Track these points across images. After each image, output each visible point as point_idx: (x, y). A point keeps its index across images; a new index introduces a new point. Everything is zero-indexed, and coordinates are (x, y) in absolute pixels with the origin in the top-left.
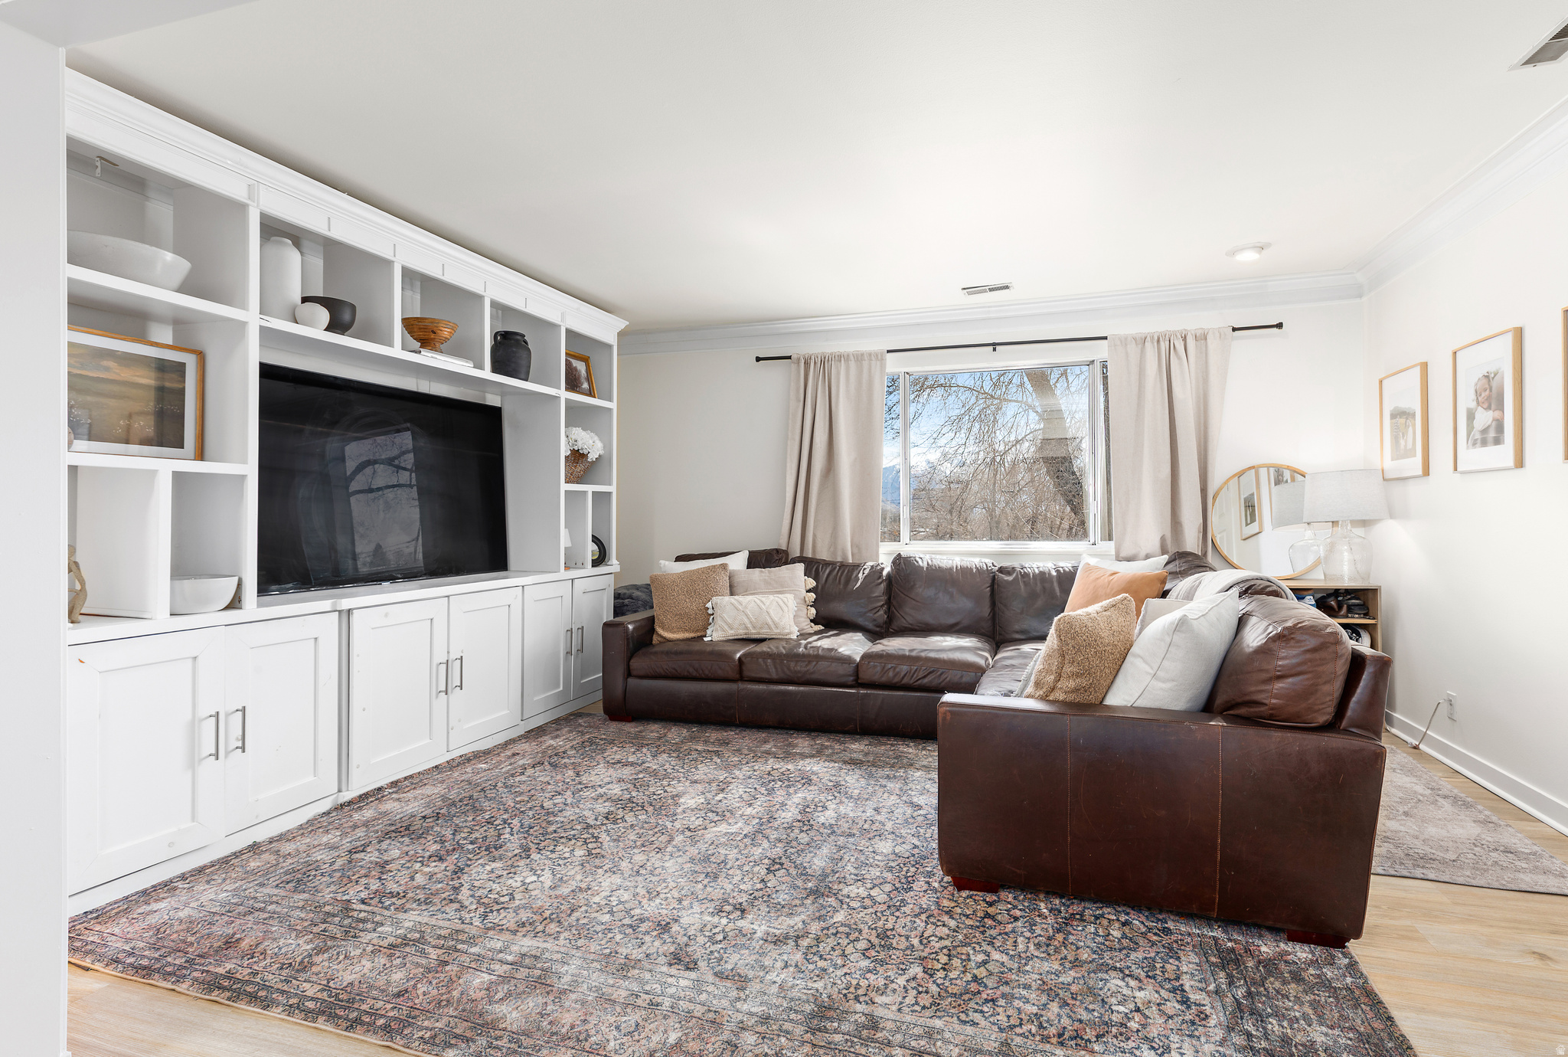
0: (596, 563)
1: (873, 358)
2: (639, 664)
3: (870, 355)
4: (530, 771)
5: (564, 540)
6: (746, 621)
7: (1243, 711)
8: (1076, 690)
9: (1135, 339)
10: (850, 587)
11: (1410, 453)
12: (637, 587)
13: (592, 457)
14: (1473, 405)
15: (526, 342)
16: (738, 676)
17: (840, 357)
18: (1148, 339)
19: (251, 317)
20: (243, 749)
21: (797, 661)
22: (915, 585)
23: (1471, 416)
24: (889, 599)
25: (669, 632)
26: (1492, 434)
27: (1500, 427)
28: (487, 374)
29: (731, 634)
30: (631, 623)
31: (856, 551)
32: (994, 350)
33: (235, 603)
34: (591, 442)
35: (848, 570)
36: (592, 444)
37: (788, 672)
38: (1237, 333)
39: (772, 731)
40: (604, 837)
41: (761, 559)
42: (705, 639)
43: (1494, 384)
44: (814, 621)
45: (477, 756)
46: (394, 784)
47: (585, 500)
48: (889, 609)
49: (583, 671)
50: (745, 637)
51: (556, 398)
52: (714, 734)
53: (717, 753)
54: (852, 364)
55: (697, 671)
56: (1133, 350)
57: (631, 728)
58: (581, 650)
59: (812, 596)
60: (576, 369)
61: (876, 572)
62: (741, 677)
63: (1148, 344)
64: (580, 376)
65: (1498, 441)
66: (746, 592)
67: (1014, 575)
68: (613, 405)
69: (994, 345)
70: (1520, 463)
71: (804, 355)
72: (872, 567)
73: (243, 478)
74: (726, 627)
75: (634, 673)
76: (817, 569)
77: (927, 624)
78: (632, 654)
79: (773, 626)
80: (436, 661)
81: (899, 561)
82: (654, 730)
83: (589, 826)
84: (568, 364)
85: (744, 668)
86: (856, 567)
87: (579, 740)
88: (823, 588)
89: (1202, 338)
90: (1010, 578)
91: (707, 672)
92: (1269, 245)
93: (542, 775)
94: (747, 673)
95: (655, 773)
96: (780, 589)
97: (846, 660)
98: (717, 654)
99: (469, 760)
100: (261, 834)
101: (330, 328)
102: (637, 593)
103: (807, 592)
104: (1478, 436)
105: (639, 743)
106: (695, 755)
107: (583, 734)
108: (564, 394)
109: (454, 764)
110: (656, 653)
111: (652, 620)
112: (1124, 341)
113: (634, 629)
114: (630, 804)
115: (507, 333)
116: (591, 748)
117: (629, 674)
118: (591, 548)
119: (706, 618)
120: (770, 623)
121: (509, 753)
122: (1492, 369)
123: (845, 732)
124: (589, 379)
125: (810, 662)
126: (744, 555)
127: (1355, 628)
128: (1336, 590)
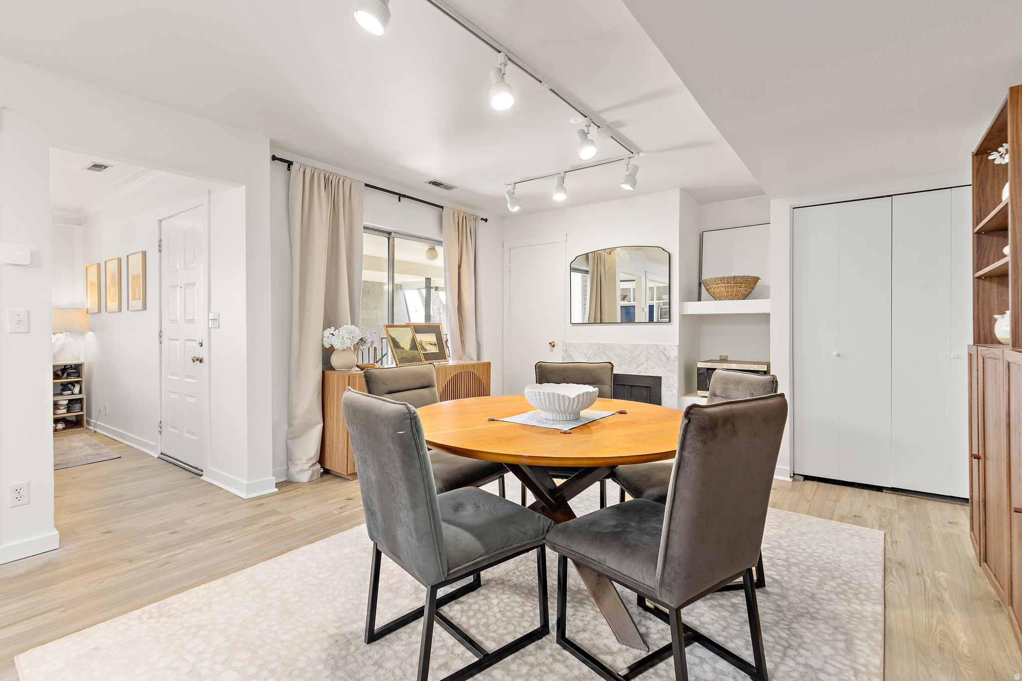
127: (73, 384)
128: (65, 366)
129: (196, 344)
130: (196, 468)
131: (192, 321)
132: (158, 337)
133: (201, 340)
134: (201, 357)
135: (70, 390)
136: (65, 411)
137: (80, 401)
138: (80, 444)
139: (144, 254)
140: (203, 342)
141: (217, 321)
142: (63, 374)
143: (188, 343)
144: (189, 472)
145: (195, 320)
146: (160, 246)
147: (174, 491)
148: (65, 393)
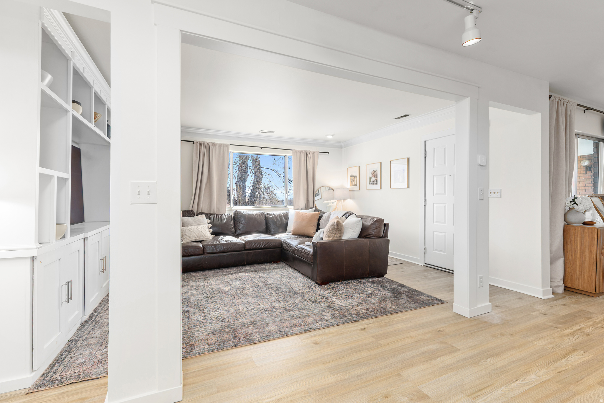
1: (225, 146)
3: (224, 145)
6: (194, 235)
7: (369, 236)
9: (299, 152)
10: (222, 222)
11: (356, 185)
14: (371, 176)
16: (204, 253)
17: (213, 144)
18: (302, 152)
19: (70, 109)
20: (71, 298)
21: (224, 245)
22: (243, 220)
23: (370, 179)
26: (375, 182)
27: (377, 181)
31: (218, 210)
32: (262, 149)
35: (220, 216)
37: (222, 249)
38: (320, 153)
39: (214, 270)
41: (186, 214)
43: (376, 172)
44: (212, 234)
48: (235, 228)
54: (217, 147)
55: (187, 253)
56: (298, 154)
59: (211, 225)
61: (229, 216)
62: (207, 252)
63: (302, 153)
65: (376, 184)
67: (272, 215)
70: (381, 188)
71: (199, 142)
73: (67, 179)
74: (188, 238)
76: (210, 216)
79: (204, 236)
81: (236, 213)
85: (205, 250)
86: (224, 215)
88: (213, 222)
89: (313, 153)
90: (271, 216)
91: (191, 253)
92: (334, 135)
96: (200, 224)
101: (81, 115)
103: (208, 224)
104: (372, 182)
112: (296, 151)
120: (203, 235)
122: (375, 170)
123: (242, 265)
139: (408, 159)
141: (499, 193)
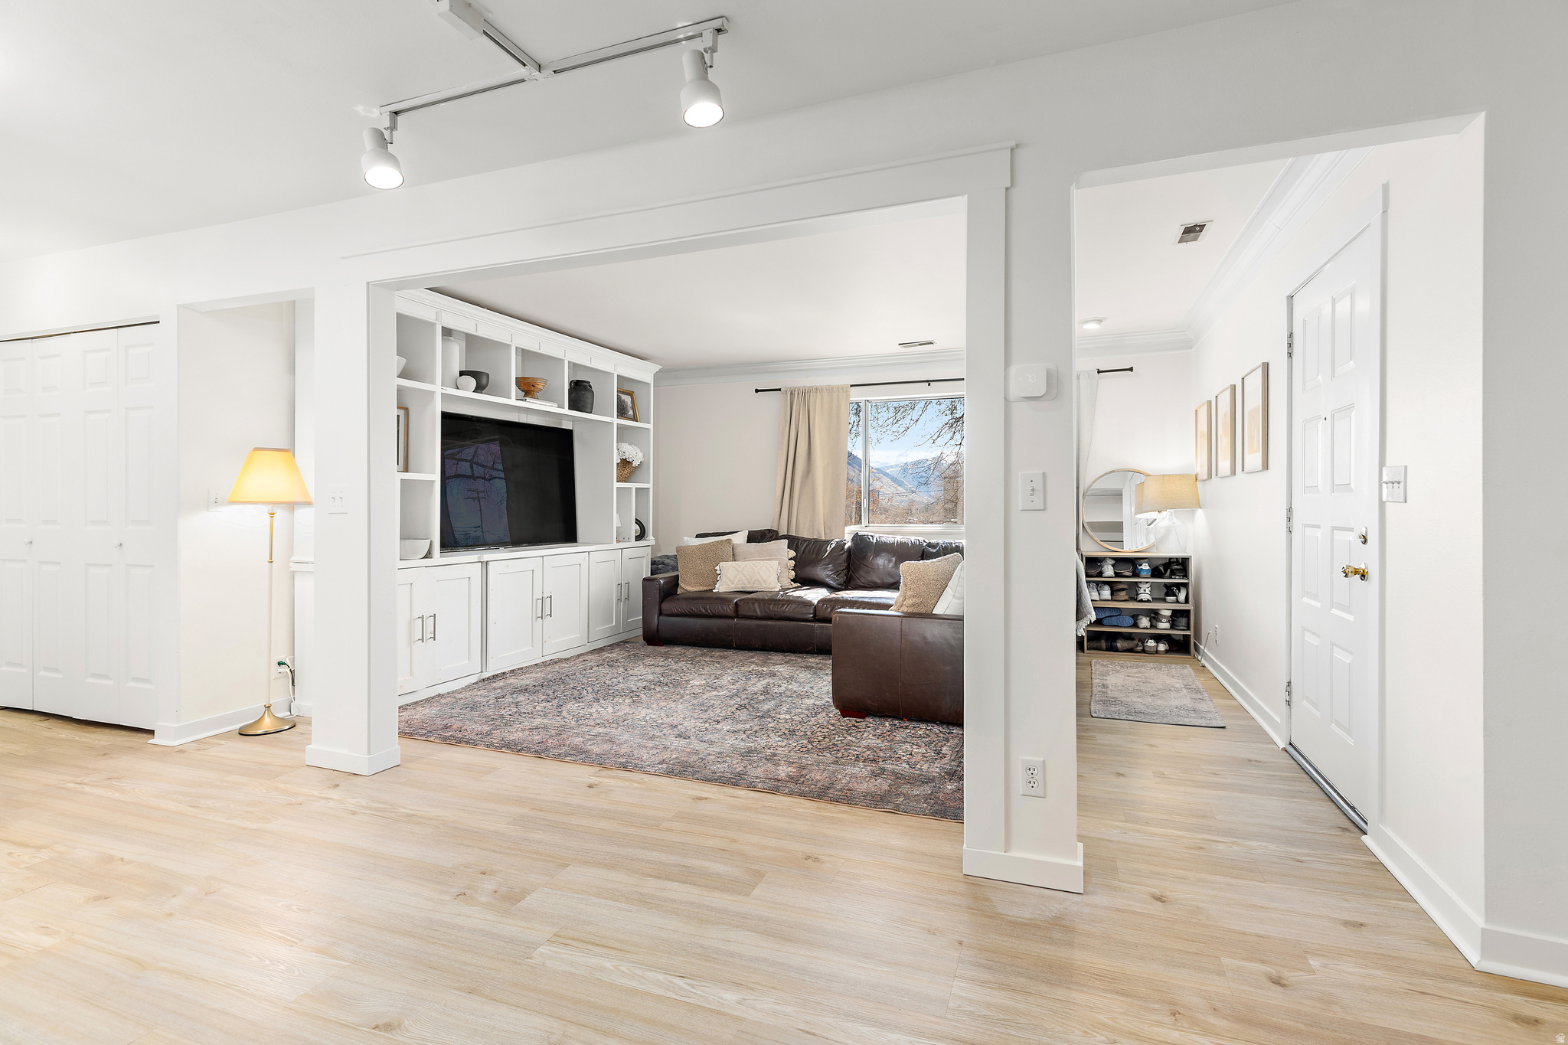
0: (639, 538)
1: (841, 391)
2: (667, 606)
3: (838, 388)
4: (595, 668)
5: (616, 523)
6: (744, 578)
8: (913, 605)
10: (820, 556)
12: (668, 557)
13: (635, 464)
14: (1222, 433)
15: (591, 387)
16: (734, 615)
17: (816, 389)
19: (437, 388)
20: (434, 638)
21: (775, 604)
22: (866, 555)
24: (849, 565)
25: (689, 585)
28: (566, 411)
29: (733, 587)
30: (662, 578)
31: (827, 531)
32: (929, 384)
33: (428, 555)
34: (635, 453)
35: (820, 544)
36: (635, 455)
37: (769, 612)
38: (1102, 374)
39: (758, 652)
40: (642, 696)
41: (755, 537)
42: (714, 591)
44: (794, 580)
45: (560, 661)
46: (512, 671)
47: (631, 493)
48: (848, 572)
49: (629, 614)
50: (742, 590)
51: (611, 423)
52: (717, 653)
53: (718, 662)
54: (825, 395)
55: (707, 611)
57: (662, 649)
58: (627, 599)
59: (793, 563)
60: (624, 401)
61: (840, 545)
62: (737, 614)
64: (627, 406)
66: (745, 559)
68: (650, 426)
69: (929, 382)
70: (1234, 472)
71: (790, 388)
72: (837, 542)
73: (433, 482)
74: (729, 582)
75: (664, 612)
76: (797, 544)
77: (875, 583)
78: (663, 600)
79: (762, 583)
80: (536, 597)
81: (857, 538)
82: (677, 650)
83: (633, 691)
84: (619, 398)
85: (739, 609)
86: (828, 542)
87: (627, 654)
88: (800, 558)
90: (935, 551)
91: (714, 612)
92: (1105, 319)
93: (603, 670)
94: (741, 612)
95: (676, 670)
96: (769, 556)
97: (808, 604)
98: (722, 599)
99: (556, 663)
100: (443, 689)
101: (476, 390)
102: (667, 561)
103: (789, 559)
105: (666, 656)
106: (703, 663)
107: (629, 651)
108: (616, 421)
109: (547, 664)
110: (679, 599)
111: (677, 577)
113: (664, 583)
114: (660, 683)
115: (578, 381)
116: (635, 658)
117: (661, 613)
118: (635, 529)
119: (715, 577)
120: (761, 580)
121: (582, 660)
122: (1226, 410)
123: (807, 653)
124: (633, 408)
125: (783, 605)
126: (744, 534)
127: (1179, 586)
128: (1170, 559)
129: (1354, 538)
130: (1353, 809)
131: (1346, 487)
132: (1285, 520)
133: (1364, 530)
134: (1363, 567)
135: (1174, 595)
136: (1167, 625)
137: (1186, 613)
138: (1178, 683)
139: (1266, 367)
140: (1369, 534)
141: (1402, 485)
142: (1166, 571)
143: (1338, 534)
144: (1338, 811)
145: (1352, 486)
146: (1290, 345)
147: (1298, 851)
148: (1169, 599)
